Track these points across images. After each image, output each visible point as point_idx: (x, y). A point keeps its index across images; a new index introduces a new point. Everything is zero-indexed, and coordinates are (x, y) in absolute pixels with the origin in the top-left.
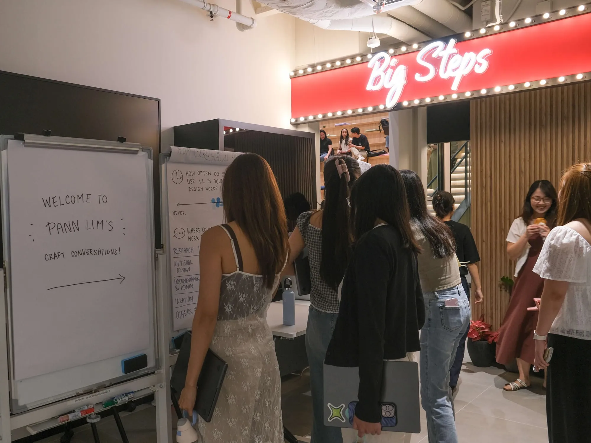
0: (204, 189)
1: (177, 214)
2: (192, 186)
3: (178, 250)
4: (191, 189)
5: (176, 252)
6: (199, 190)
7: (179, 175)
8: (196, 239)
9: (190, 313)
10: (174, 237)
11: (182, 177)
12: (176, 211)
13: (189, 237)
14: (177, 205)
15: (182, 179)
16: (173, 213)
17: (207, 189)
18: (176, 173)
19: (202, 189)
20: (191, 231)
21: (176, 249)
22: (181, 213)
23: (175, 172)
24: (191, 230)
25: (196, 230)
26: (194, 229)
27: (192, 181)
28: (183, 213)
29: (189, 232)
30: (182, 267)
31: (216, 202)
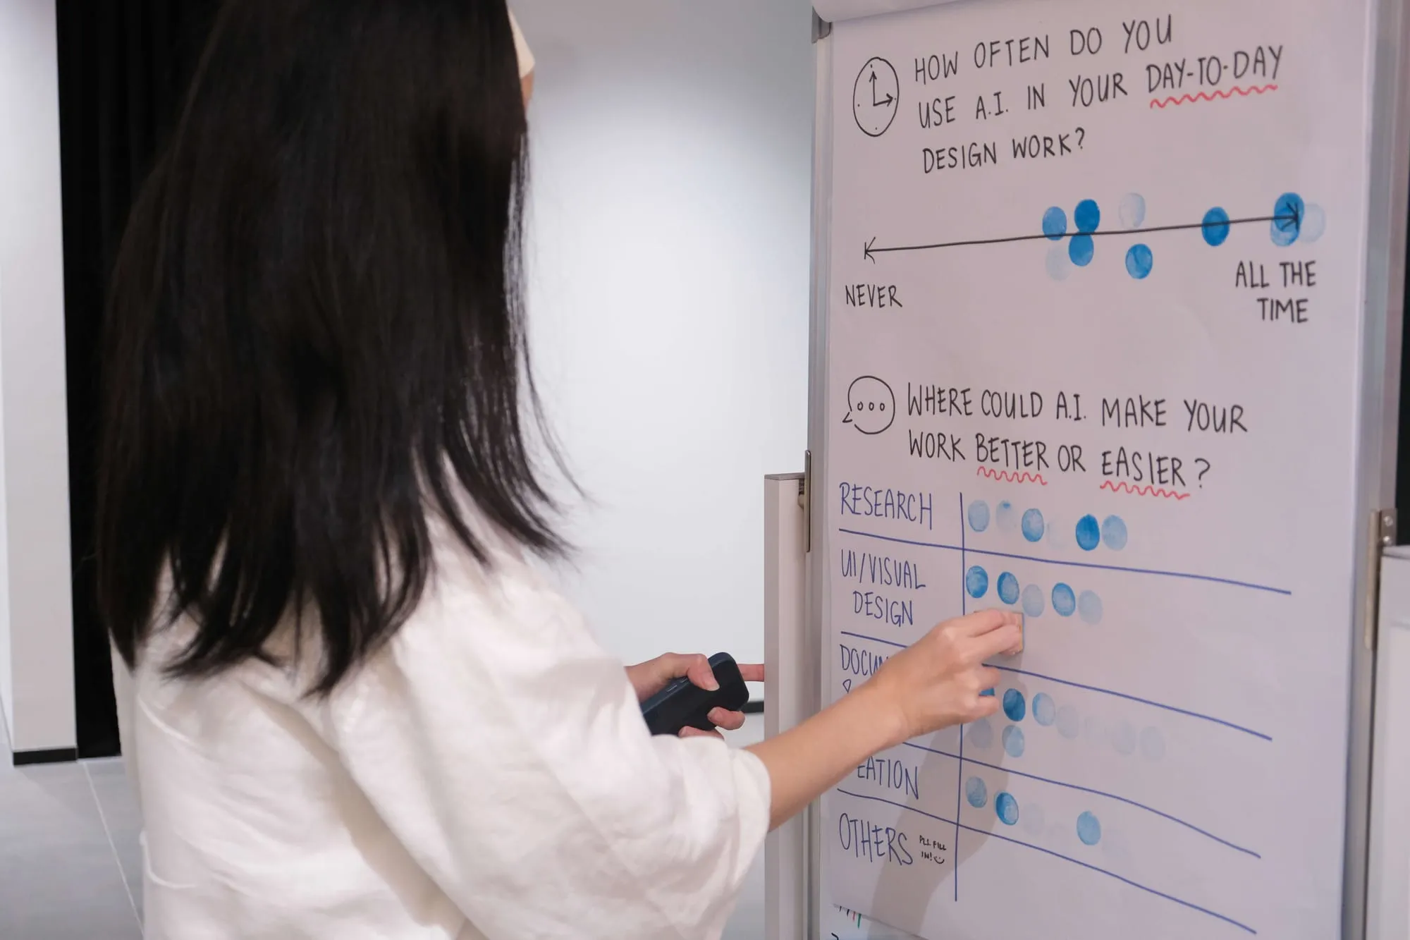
0: (1004, 152)
1: (866, 299)
2: (938, 138)
3: (859, 494)
4: (934, 158)
5: (849, 500)
6: (974, 160)
7: (885, 86)
8: (950, 453)
9: (903, 856)
10: (844, 421)
11: (894, 95)
12: (858, 287)
13: (916, 436)
14: (867, 251)
15: (894, 102)
16: (848, 293)
17: (1019, 150)
18: (874, 76)
19: (990, 153)
20: (924, 403)
21: (852, 487)
22: (880, 297)
23: (867, 73)
24: (924, 396)
25: (952, 402)
26: (940, 392)
27: (941, 107)
28: (892, 298)
29: (914, 406)
30: (879, 589)
31: (1072, 228)
